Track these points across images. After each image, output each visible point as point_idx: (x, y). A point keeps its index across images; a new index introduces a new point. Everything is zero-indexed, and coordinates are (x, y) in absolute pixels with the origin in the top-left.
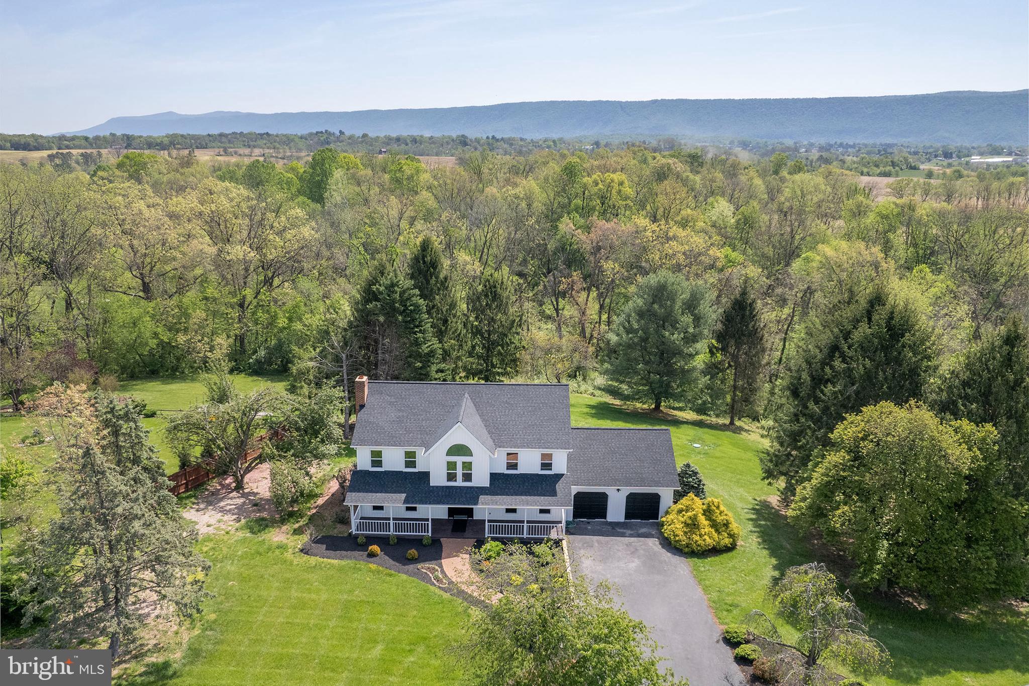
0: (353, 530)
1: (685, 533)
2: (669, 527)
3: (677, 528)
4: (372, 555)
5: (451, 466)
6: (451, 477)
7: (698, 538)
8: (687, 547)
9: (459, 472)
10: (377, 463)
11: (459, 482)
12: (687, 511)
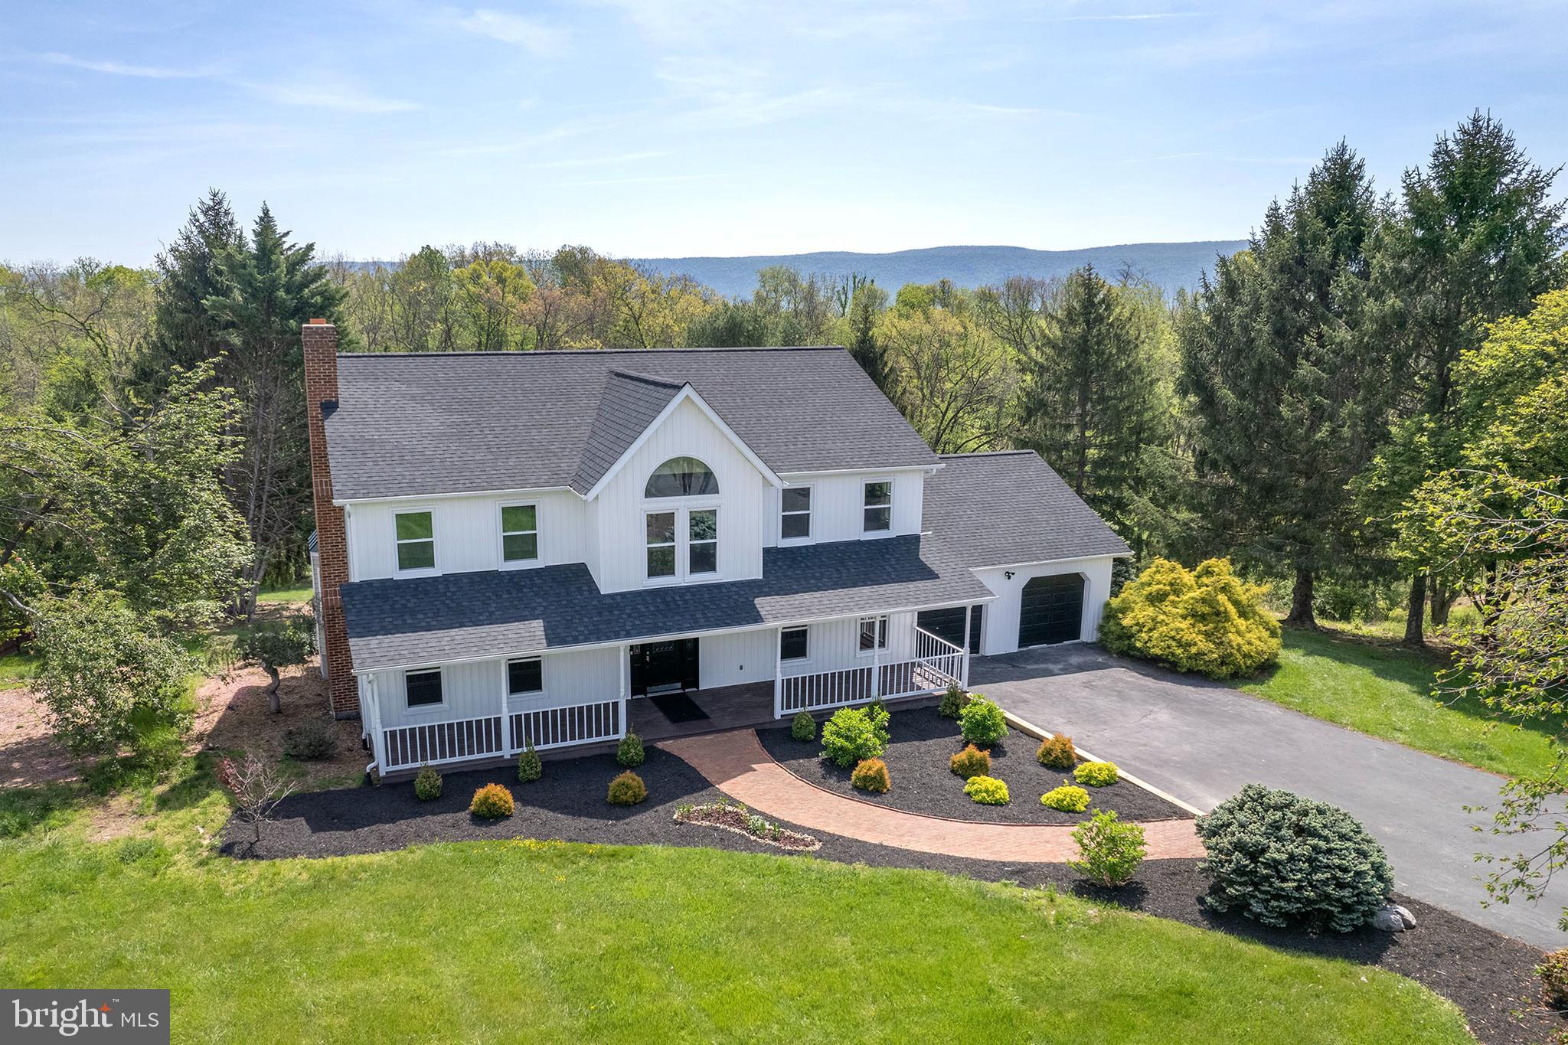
0: (382, 764)
1: (1207, 634)
2: (1155, 634)
3: (1178, 630)
4: (490, 817)
5: (660, 526)
6: (661, 562)
7: (1239, 640)
8: (1223, 663)
9: (682, 543)
10: (416, 554)
11: (683, 576)
12: (1177, 593)
